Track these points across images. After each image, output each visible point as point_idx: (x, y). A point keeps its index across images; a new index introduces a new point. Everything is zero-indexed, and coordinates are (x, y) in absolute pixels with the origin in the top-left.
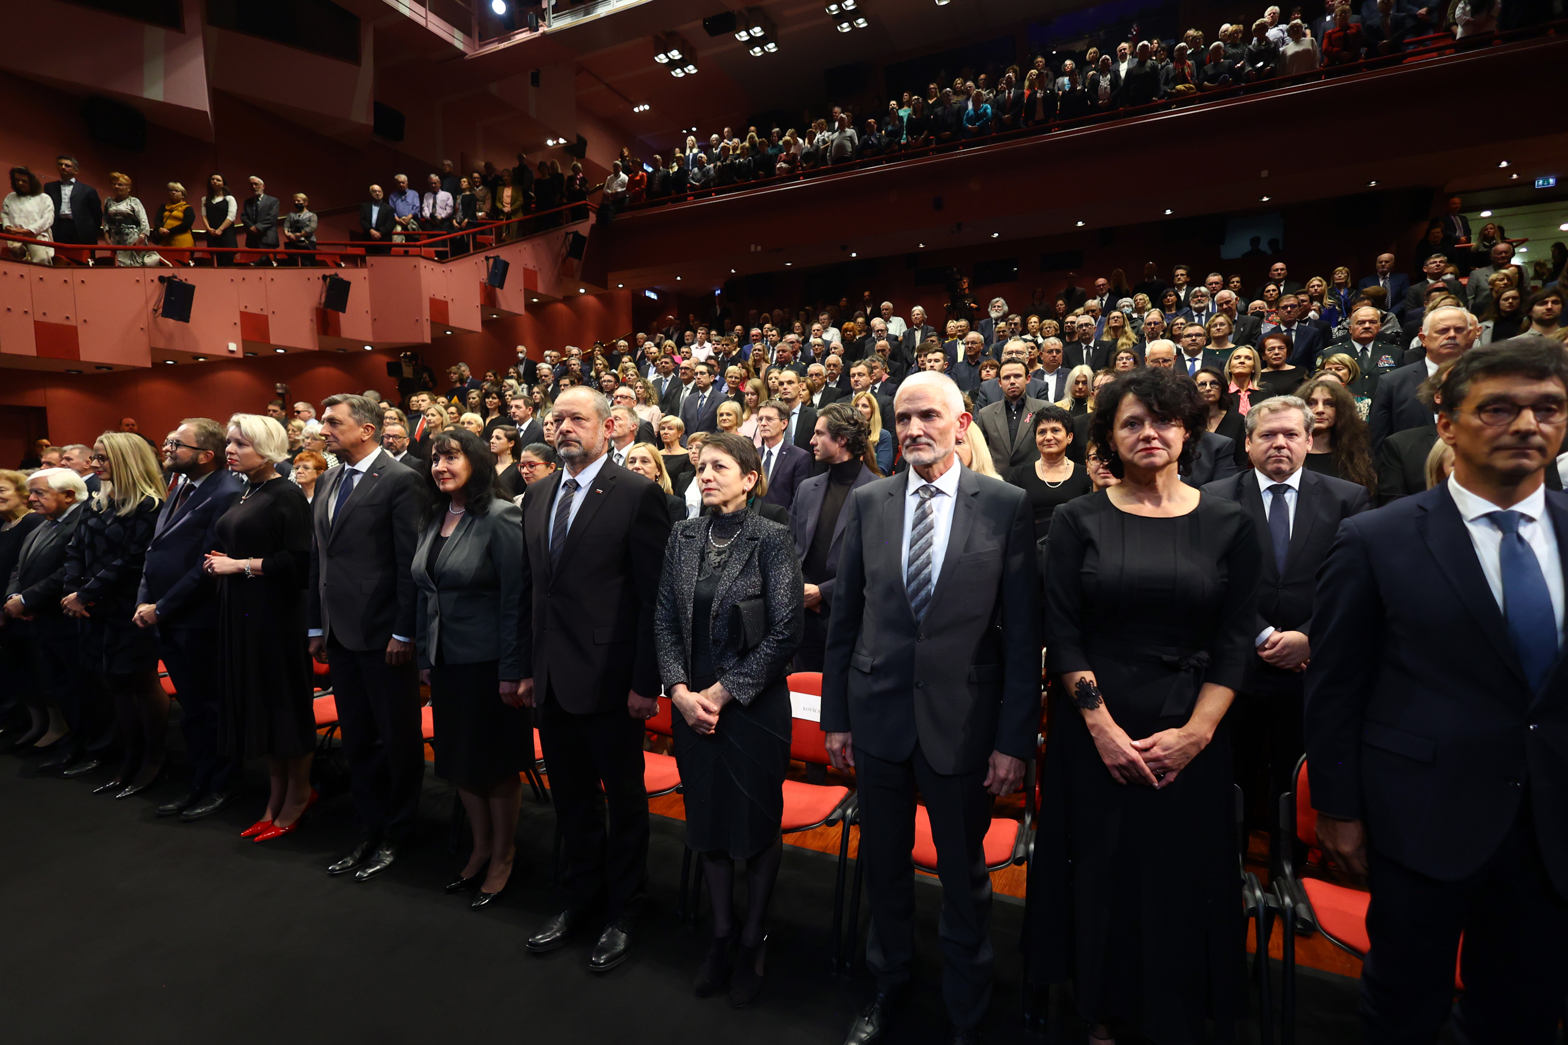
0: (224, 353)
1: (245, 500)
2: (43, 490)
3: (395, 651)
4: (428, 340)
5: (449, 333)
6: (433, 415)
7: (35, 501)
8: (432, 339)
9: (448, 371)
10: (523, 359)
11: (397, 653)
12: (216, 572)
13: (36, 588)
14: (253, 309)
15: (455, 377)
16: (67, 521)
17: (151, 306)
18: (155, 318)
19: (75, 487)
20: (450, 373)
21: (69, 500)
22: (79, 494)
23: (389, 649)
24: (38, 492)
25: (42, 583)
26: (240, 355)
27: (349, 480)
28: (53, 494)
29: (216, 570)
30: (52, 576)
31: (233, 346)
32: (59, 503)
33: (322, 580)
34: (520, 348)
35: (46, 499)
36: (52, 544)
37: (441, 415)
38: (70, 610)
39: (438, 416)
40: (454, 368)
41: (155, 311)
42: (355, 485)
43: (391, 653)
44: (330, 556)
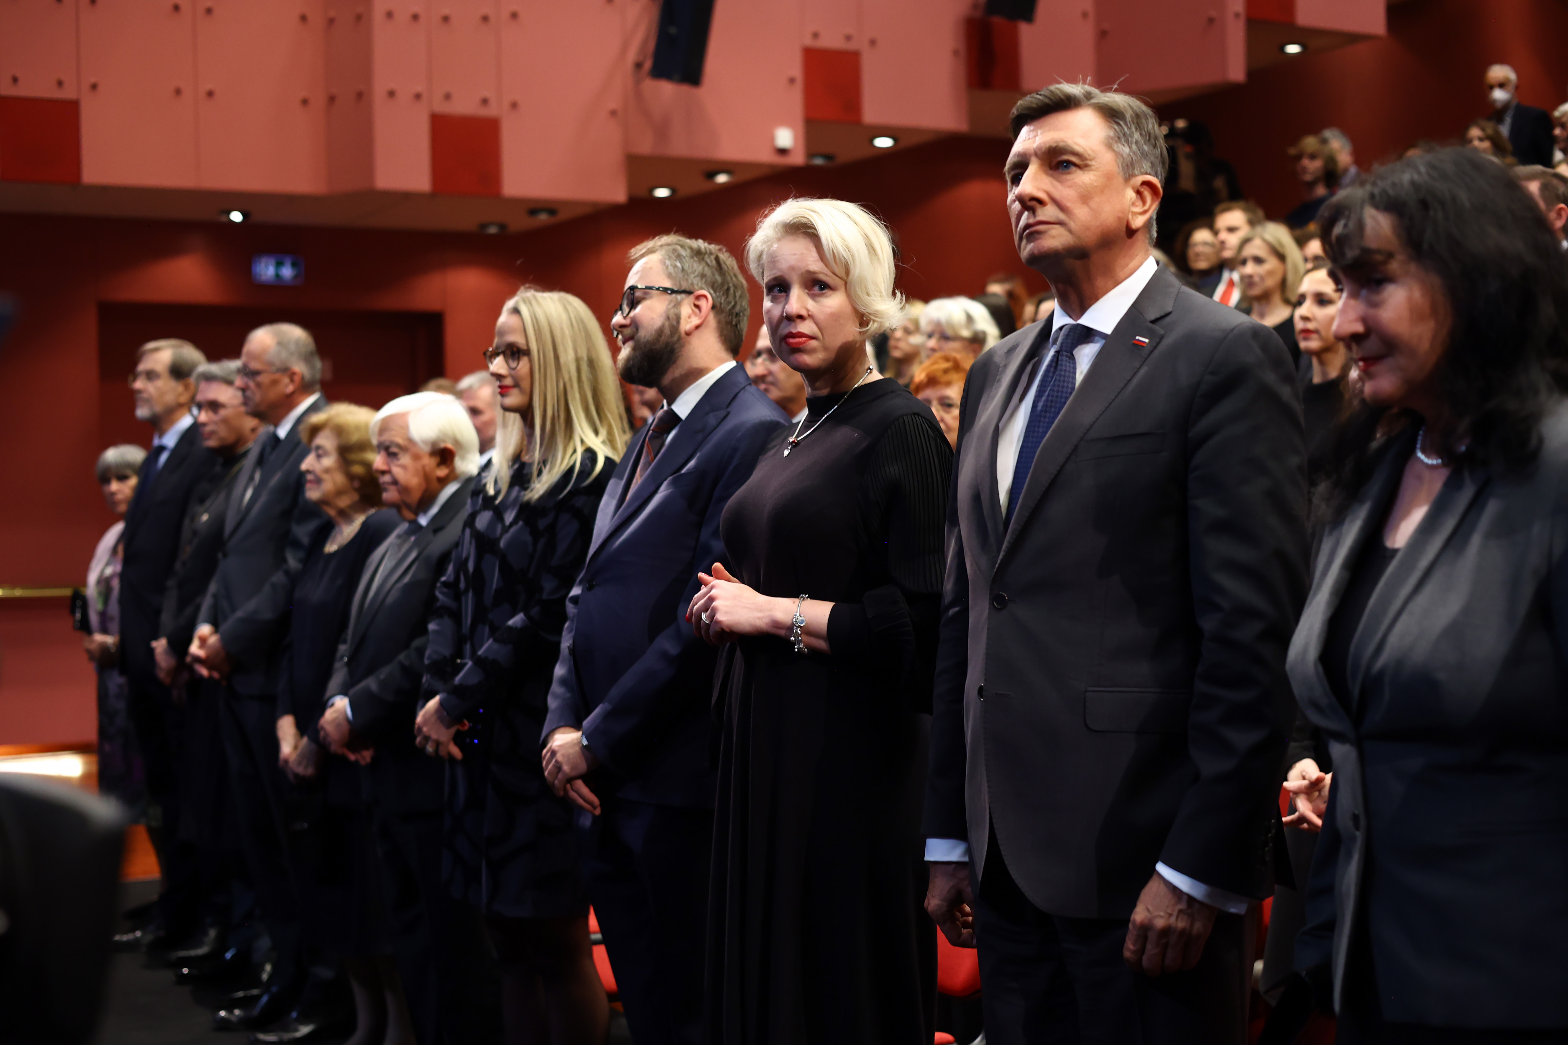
0: (766, 157)
1: (795, 445)
2: (399, 446)
3: (1160, 923)
4: (1236, 72)
5: (1293, 49)
6: (1258, 260)
7: (383, 472)
8: (1251, 74)
9: (1292, 151)
10: (1506, 106)
11: (1166, 931)
12: (718, 622)
13: (371, 683)
14: (831, 41)
15: (1313, 167)
16: (437, 525)
17: (632, 56)
18: (638, 82)
19: (457, 442)
20: (1299, 157)
21: (442, 472)
22: (463, 458)
23: (1139, 915)
24: (390, 451)
25: (384, 673)
26: (798, 159)
27: (1064, 359)
28: (416, 457)
29: (720, 617)
30: (402, 657)
31: (785, 137)
32: (426, 477)
33: (974, 678)
34: (1499, 72)
35: (404, 467)
36: (407, 579)
37: (1281, 257)
38: (427, 739)
39: (1272, 263)
40: (1310, 143)
41: (638, 65)
42: (1079, 377)
43: (1145, 929)
44: (998, 602)
